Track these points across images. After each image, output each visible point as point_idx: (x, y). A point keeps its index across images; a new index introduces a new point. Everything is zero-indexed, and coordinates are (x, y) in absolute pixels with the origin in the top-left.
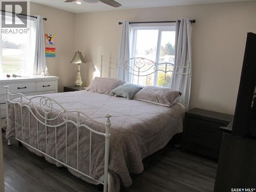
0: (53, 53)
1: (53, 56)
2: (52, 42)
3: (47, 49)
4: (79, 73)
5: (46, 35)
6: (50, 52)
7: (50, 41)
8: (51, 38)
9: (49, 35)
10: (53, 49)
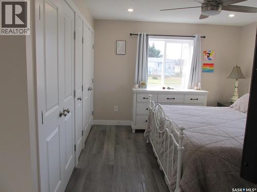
0: (210, 68)
1: (211, 71)
2: (210, 57)
3: (205, 65)
4: (236, 89)
5: (205, 52)
6: (208, 68)
7: (208, 57)
8: (209, 54)
9: (208, 52)
10: (212, 65)
